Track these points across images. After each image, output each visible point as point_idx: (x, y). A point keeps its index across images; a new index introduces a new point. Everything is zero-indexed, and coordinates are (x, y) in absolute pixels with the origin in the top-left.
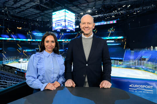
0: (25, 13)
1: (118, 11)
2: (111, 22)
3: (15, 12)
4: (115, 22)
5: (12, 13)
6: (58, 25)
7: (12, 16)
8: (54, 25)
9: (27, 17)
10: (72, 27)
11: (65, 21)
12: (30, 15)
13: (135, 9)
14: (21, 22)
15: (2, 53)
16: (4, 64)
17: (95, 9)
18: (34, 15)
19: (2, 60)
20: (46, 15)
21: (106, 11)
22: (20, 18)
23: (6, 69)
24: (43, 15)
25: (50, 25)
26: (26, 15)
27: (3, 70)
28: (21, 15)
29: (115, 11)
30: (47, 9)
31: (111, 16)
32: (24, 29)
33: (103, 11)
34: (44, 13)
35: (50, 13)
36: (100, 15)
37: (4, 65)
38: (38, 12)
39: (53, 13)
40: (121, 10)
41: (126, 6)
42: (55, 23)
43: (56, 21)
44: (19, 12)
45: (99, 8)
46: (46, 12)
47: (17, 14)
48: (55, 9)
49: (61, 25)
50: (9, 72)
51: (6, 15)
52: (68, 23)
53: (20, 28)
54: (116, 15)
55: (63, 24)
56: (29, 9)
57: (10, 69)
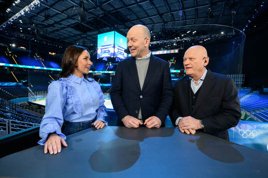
0: (61, 34)
1: (181, 38)
2: (172, 51)
3: (47, 30)
4: (176, 51)
5: (42, 33)
6: (105, 52)
7: (42, 36)
8: (99, 52)
9: (64, 39)
10: (123, 55)
11: (114, 47)
12: (67, 36)
13: (202, 37)
14: (54, 45)
15: (28, 86)
16: (30, 101)
17: (153, 34)
18: (73, 36)
19: (28, 96)
20: (88, 38)
21: (166, 37)
22: (53, 40)
23: (32, 108)
24: (84, 37)
25: (94, 52)
26: (61, 37)
27: (29, 109)
28: (55, 36)
29: (177, 37)
30: (90, 30)
31: (172, 43)
32: (59, 55)
33: (162, 37)
34: (86, 34)
35: (94, 35)
36: (158, 42)
37: (30, 103)
38: (78, 32)
39: (99, 35)
40: (185, 37)
41: (191, 33)
42: (101, 49)
43: (102, 46)
44: (53, 32)
45: (158, 33)
46: (88, 33)
47: (49, 34)
48: (101, 30)
49: (109, 52)
50: (36, 112)
51: (34, 34)
52: (118, 49)
53: (53, 54)
54: (178, 43)
55: (112, 51)
56: (65, 28)
57: (38, 109)
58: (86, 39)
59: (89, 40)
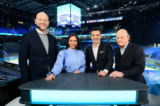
0: (27, 6)
1: (124, 7)
2: (118, 19)
3: (16, 4)
4: (121, 18)
5: (12, 6)
6: (63, 21)
7: (12, 9)
8: (58, 20)
9: (29, 10)
10: (78, 22)
11: (71, 16)
12: (32, 8)
13: (142, 6)
14: (22, 16)
15: (3, 49)
16: (5, 61)
17: (102, 5)
18: (37, 8)
19: (3, 57)
20: (50, 9)
21: (112, 7)
22: (21, 12)
23: (7, 66)
24: (46, 9)
25: (55, 20)
26: (28, 9)
27: (5, 67)
28: (23, 8)
29: (121, 7)
30: (51, 3)
31: (117, 12)
32: (26, 23)
33: (110, 7)
34: (48, 6)
35: (54, 7)
36: (106, 11)
37: (6, 63)
38: (41, 5)
39: (58, 7)
40: (127, 6)
41: (132, 3)
42: (60, 18)
43: (61, 16)
44: (21, 5)
45: (106, 4)
46: (50, 6)
47: (18, 7)
48: (60, 3)
49: (67, 20)
50: (11, 69)
51: (5, 7)
52: (74, 18)
53: (22, 23)
54: (122, 12)
55: (69, 19)
57: (12, 67)
58: (48, 10)
59: (50, 11)
